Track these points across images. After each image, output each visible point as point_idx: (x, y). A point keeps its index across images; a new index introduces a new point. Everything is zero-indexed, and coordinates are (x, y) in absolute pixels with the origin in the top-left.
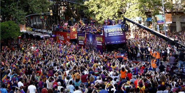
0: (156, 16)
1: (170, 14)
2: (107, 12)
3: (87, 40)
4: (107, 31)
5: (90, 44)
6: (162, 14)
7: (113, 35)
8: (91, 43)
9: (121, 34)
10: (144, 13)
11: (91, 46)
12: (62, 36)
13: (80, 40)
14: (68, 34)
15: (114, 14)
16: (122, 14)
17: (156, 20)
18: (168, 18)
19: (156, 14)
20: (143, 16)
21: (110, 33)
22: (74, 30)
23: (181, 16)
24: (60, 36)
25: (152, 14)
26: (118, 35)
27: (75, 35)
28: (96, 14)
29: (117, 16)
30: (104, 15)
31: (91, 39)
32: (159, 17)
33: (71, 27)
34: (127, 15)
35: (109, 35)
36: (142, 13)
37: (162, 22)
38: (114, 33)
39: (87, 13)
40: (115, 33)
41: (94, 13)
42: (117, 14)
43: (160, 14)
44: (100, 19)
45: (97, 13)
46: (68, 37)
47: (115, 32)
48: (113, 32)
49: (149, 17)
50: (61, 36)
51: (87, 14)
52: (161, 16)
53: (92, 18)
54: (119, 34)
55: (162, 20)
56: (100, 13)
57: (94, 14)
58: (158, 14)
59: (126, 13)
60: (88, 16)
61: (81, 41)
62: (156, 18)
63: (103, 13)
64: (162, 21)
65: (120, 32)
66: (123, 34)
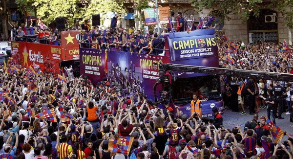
0: (142, 11)
1: (168, 8)
2: (58, 4)
3: (111, 64)
4: (177, 45)
5: (122, 75)
6: (154, 7)
7: (190, 56)
8: (126, 74)
9: (209, 54)
10: (122, 4)
11: (124, 80)
12: (39, 53)
13: (88, 65)
14: (54, 50)
15: (69, 7)
16: (83, 7)
17: (144, 18)
18: (165, 14)
19: (142, 7)
20: (120, 10)
21: (184, 49)
22: (70, 39)
23: (185, 10)
24: (32, 53)
25: (134, 7)
26: (201, 54)
27: (71, 52)
28: (37, 6)
29: (75, 10)
30: (53, 9)
31: (123, 64)
32: (149, 13)
33: (63, 33)
34: (92, 9)
35: (182, 56)
36: (118, 5)
37: (154, 22)
38: (192, 51)
39: (21, 5)
40: (196, 51)
41: (34, 4)
42: (74, 6)
43: (150, 7)
44: (44, 15)
45: (40, 5)
46: (56, 57)
47: (194, 48)
48: (191, 49)
49: (130, 12)
50: (37, 53)
51: (22, 7)
52: (152, 10)
53: (31, 13)
54: (205, 52)
55: (153, 17)
56: (45, 5)
57: (34, 6)
58: (147, 7)
59: (90, 6)
60: (24, 10)
61: (91, 66)
62: (142, 14)
63: (51, 5)
64: (154, 19)
65: (206, 47)
66: (212, 54)
